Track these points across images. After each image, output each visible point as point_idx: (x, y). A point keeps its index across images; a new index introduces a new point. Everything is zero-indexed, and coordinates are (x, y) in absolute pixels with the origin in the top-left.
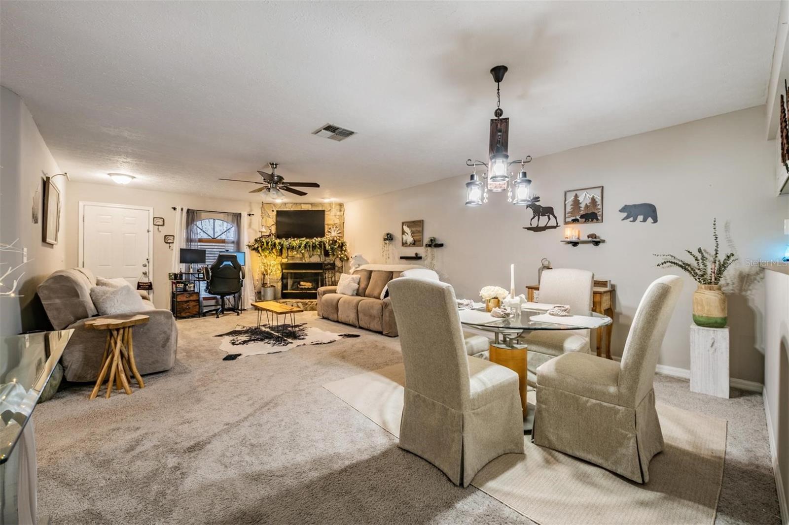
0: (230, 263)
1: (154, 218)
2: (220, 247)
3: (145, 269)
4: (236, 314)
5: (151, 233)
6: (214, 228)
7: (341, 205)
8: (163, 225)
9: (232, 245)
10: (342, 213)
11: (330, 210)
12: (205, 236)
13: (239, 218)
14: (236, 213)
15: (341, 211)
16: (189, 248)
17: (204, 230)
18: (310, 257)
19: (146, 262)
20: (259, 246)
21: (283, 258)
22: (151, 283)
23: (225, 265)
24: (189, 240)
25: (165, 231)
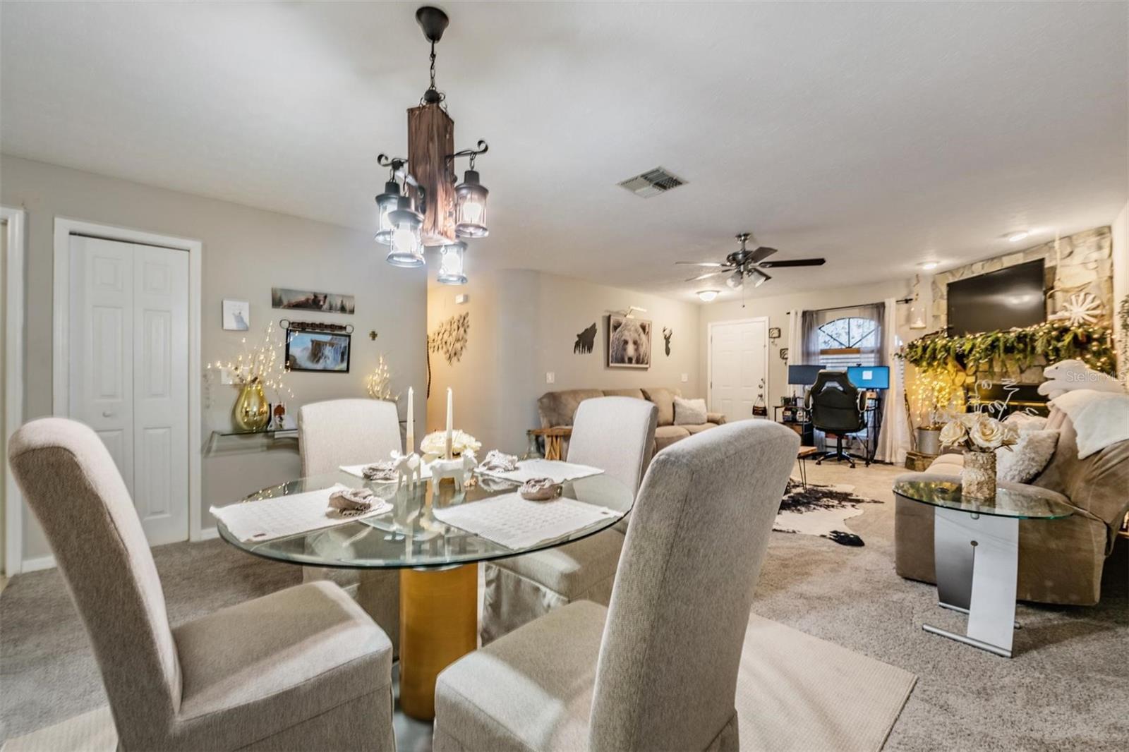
0: (836, 384)
1: (770, 330)
2: (839, 361)
3: (761, 391)
4: (850, 465)
5: (767, 348)
6: (849, 332)
7: (1103, 232)
8: (779, 336)
9: (873, 355)
10: (1106, 251)
11: (1071, 253)
12: (835, 345)
13: (882, 311)
14: (876, 304)
15: (1100, 248)
16: (805, 364)
17: (834, 336)
18: (1022, 371)
19: (761, 383)
20: (922, 355)
21: (967, 375)
22: (765, 408)
23: (828, 387)
24: (807, 354)
25: (781, 343)
